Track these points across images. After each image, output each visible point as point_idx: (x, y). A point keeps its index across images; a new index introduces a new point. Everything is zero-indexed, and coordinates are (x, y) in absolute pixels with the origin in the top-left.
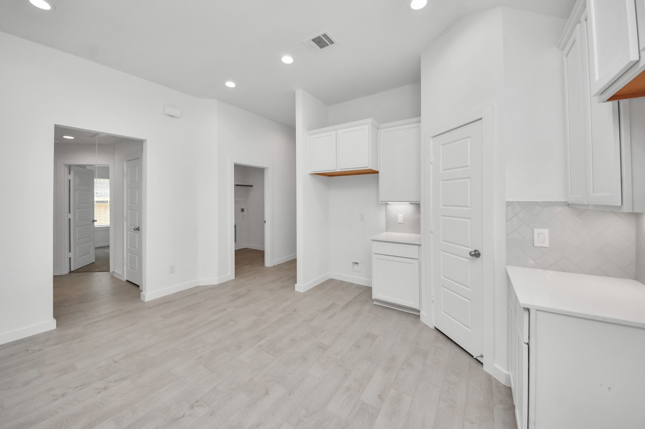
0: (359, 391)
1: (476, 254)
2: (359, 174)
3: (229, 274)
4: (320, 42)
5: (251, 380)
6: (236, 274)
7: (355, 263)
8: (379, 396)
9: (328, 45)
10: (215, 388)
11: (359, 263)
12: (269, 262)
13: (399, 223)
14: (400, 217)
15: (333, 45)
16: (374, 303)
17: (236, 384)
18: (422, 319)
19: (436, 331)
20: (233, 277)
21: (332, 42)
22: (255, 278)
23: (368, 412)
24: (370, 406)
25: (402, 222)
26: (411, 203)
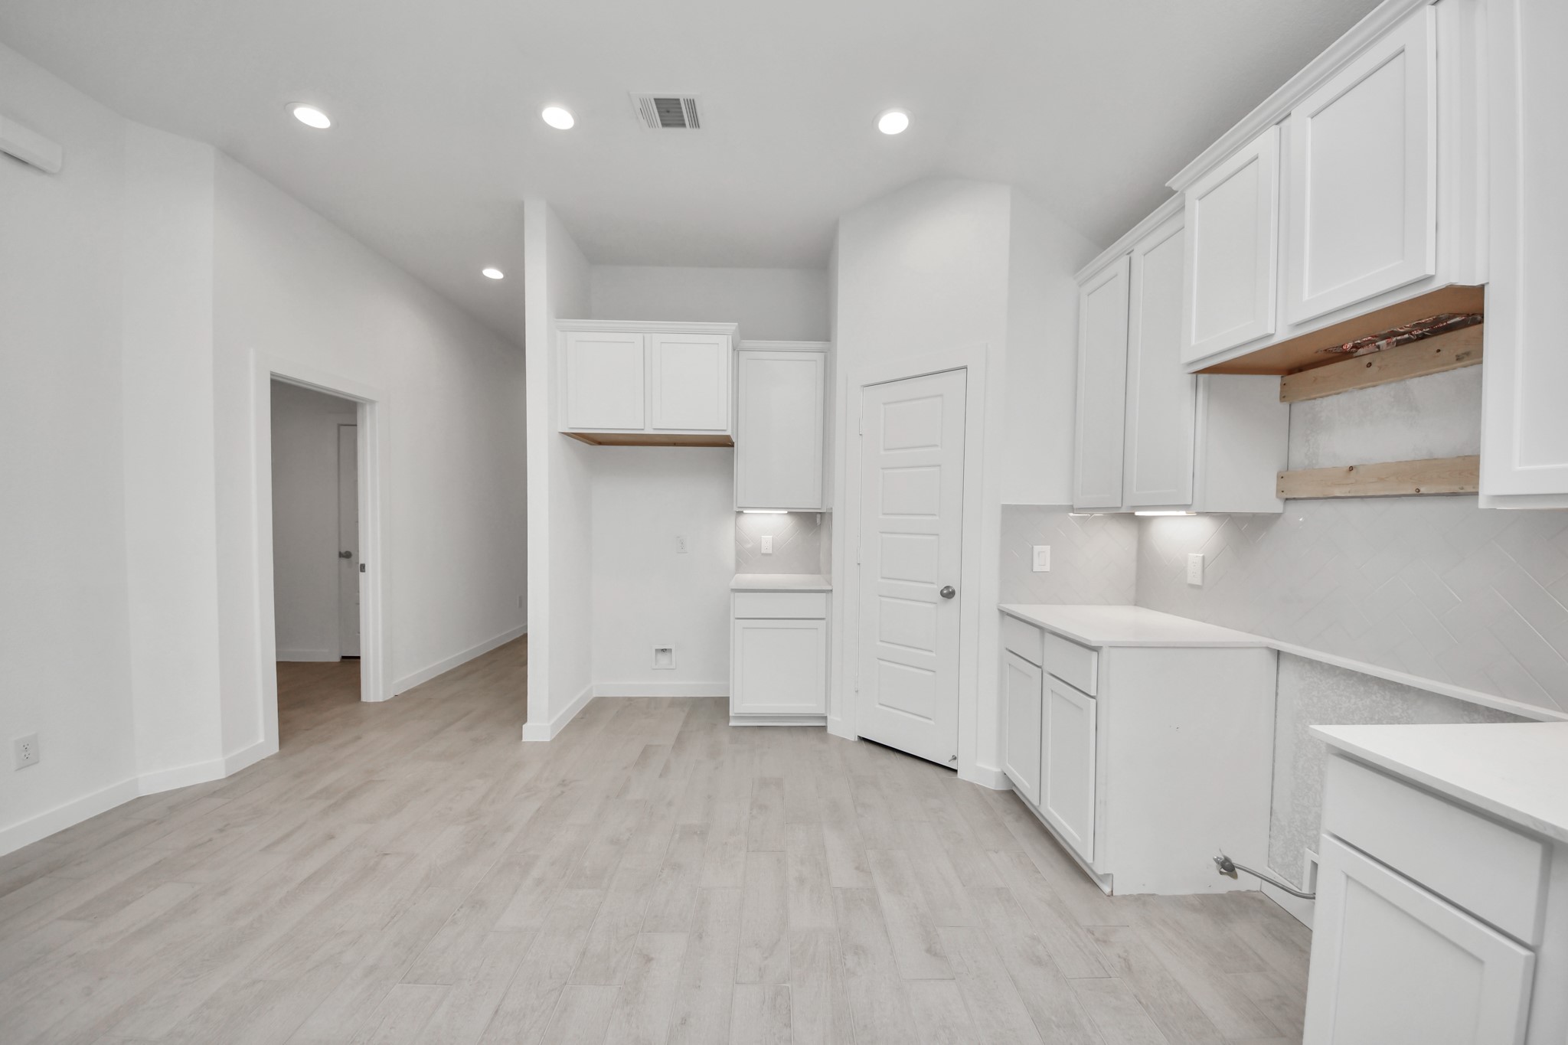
0: (821, 875)
1: (948, 594)
2: (675, 444)
3: (261, 740)
4: (668, 112)
5: (584, 953)
6: (284, 736)
7: (662, 650)
8: (857, 868)
9: (683, 125)
10: (497, 1012)
11: (670, 650)
12: (375, 686)
13: (763, 554)
14: (767, 543)
15: (695, 130)
16: (732, 723)
17: (551, 977)
18: (830, 730)
19: (864, 745)
20: (274, 748)
21: (696, 124)
22: (359, 738)
23: (862, 900)
24: (857, 889)
25: (770, 551)
26: (789, 513)
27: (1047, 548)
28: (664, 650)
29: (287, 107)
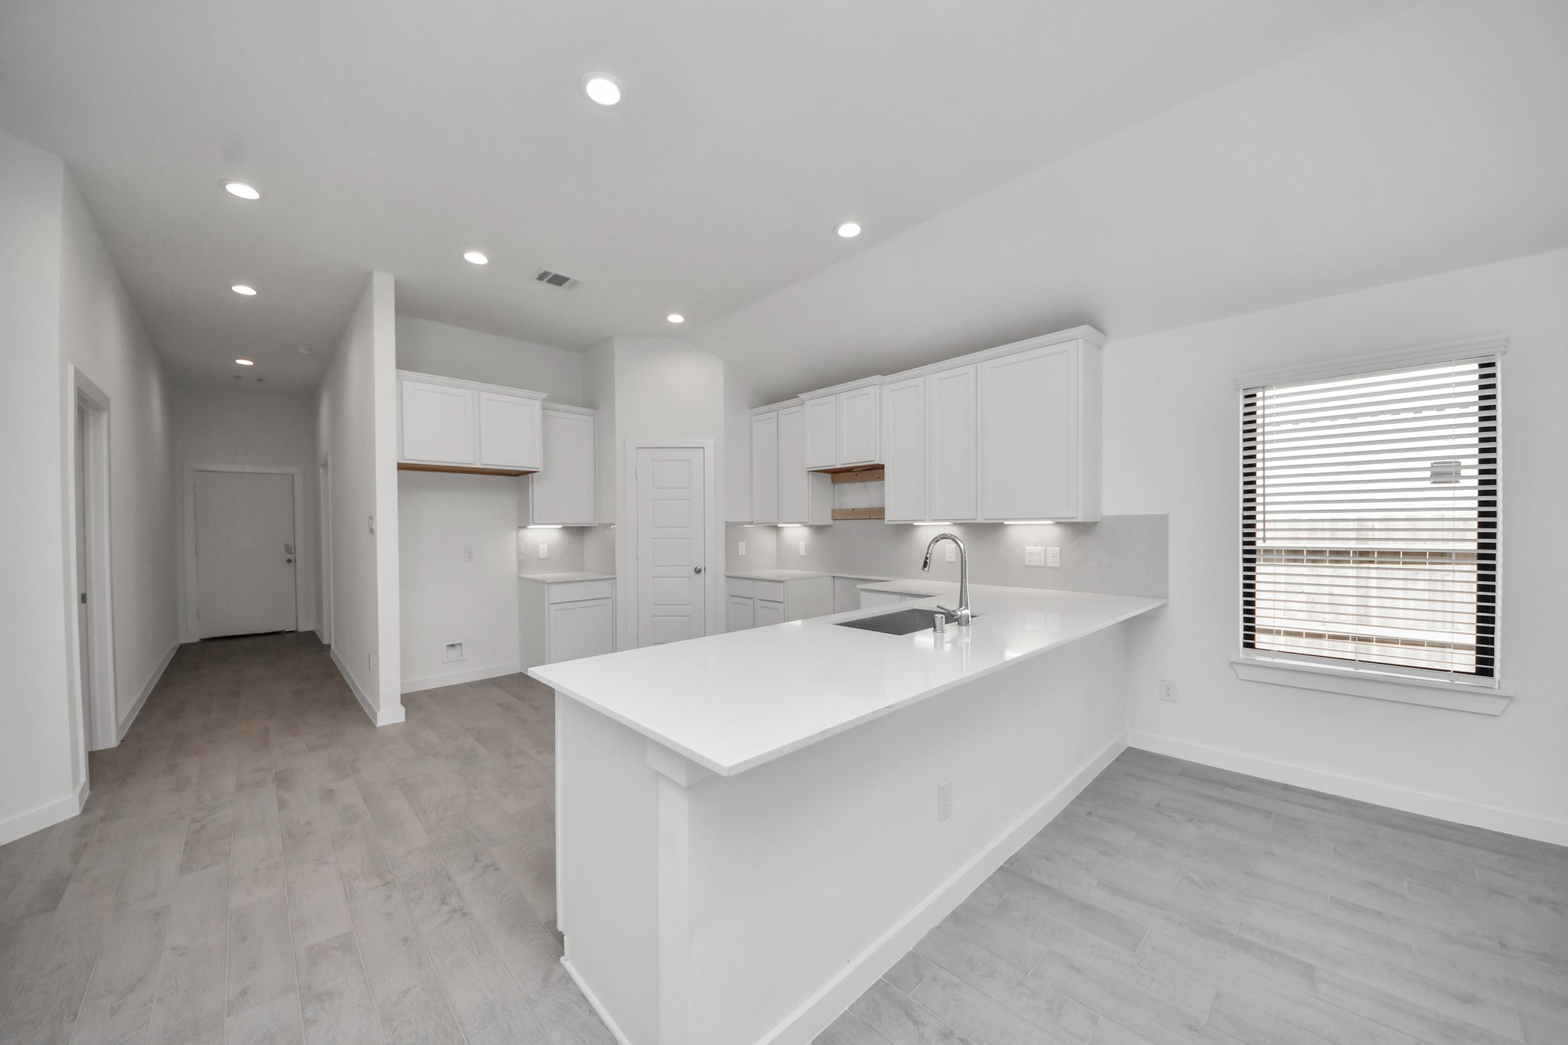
1: (698, 571)
11: (460, 644)
13: (541, 558)
14: (543, 550)
25: (546, 556)
26: (563, 527)
27: (744, 543)
28: (453, 646)
29: (221, 185)
